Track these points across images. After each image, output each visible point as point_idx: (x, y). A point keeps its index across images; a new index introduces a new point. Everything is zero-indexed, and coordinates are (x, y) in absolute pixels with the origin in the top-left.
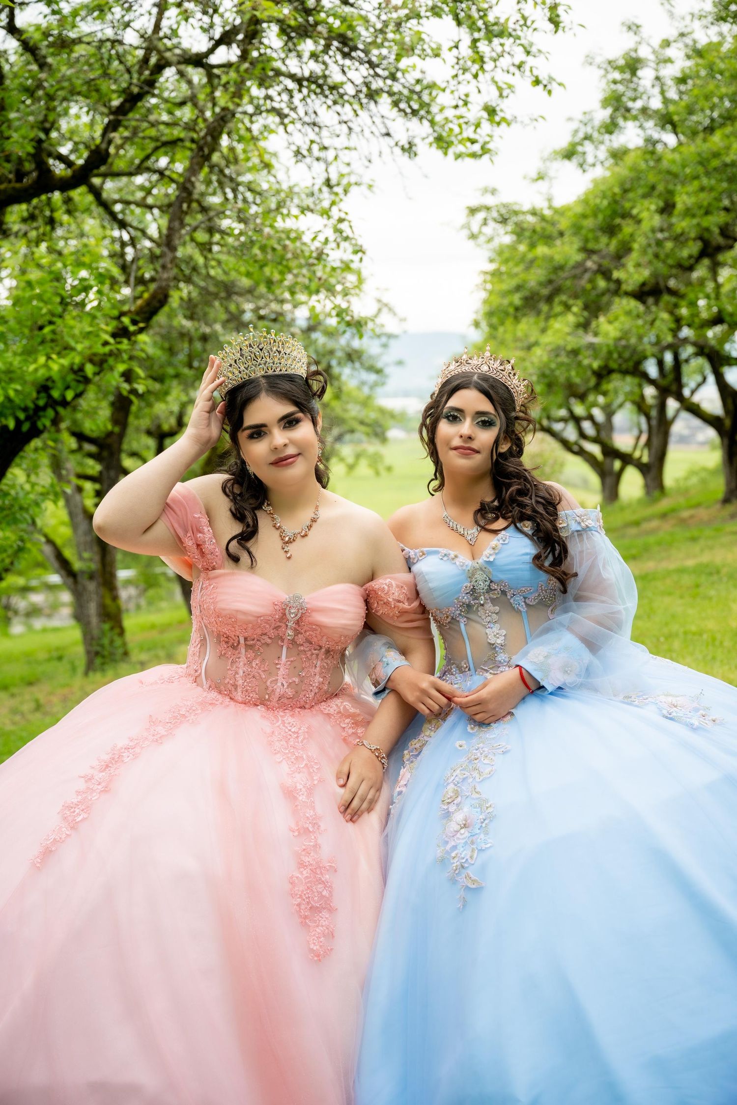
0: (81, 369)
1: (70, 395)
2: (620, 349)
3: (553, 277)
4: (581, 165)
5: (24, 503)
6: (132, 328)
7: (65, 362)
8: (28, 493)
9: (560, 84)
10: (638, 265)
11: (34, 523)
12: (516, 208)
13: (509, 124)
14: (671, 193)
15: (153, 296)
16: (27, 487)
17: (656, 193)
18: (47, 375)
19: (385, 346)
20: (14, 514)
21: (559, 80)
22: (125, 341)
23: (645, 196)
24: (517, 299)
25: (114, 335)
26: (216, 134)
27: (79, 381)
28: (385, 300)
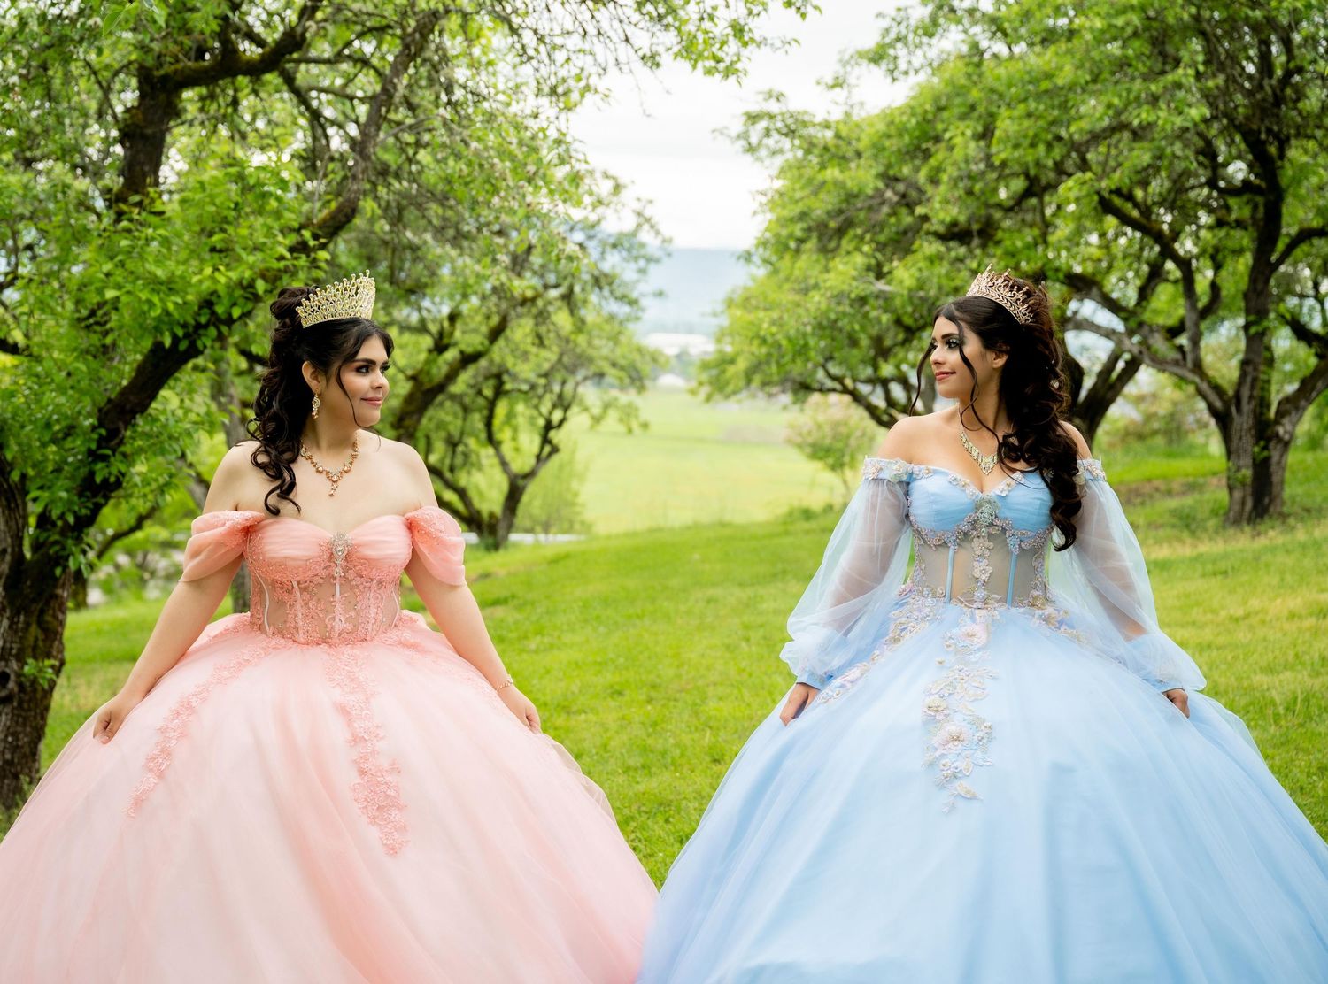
0: (251, 285)
1: (236, 313)
2: (916, 301)
3: (844, 206)
4: (892, 72)
5: (175, 431)
6: (312, 243)
7: (234, 275)
8: (178, 421)
9: (816, 8)
10: (946, 201)
11: (183, 456)
12: (806, 118)
13: (758, 46)
14: (992, 116)
15: (339, 210)
16: (180, 413)
17: (975, 114)
18: (213, 288)
19: (642, 271)
20: (162, 442)
21: (814, 3)
22: (304, 257)
23: (963, 117)
24: (798, 229)
25: (291, 250)
26: (425, 31)
27: (247, 299)
28: (647, 213)
